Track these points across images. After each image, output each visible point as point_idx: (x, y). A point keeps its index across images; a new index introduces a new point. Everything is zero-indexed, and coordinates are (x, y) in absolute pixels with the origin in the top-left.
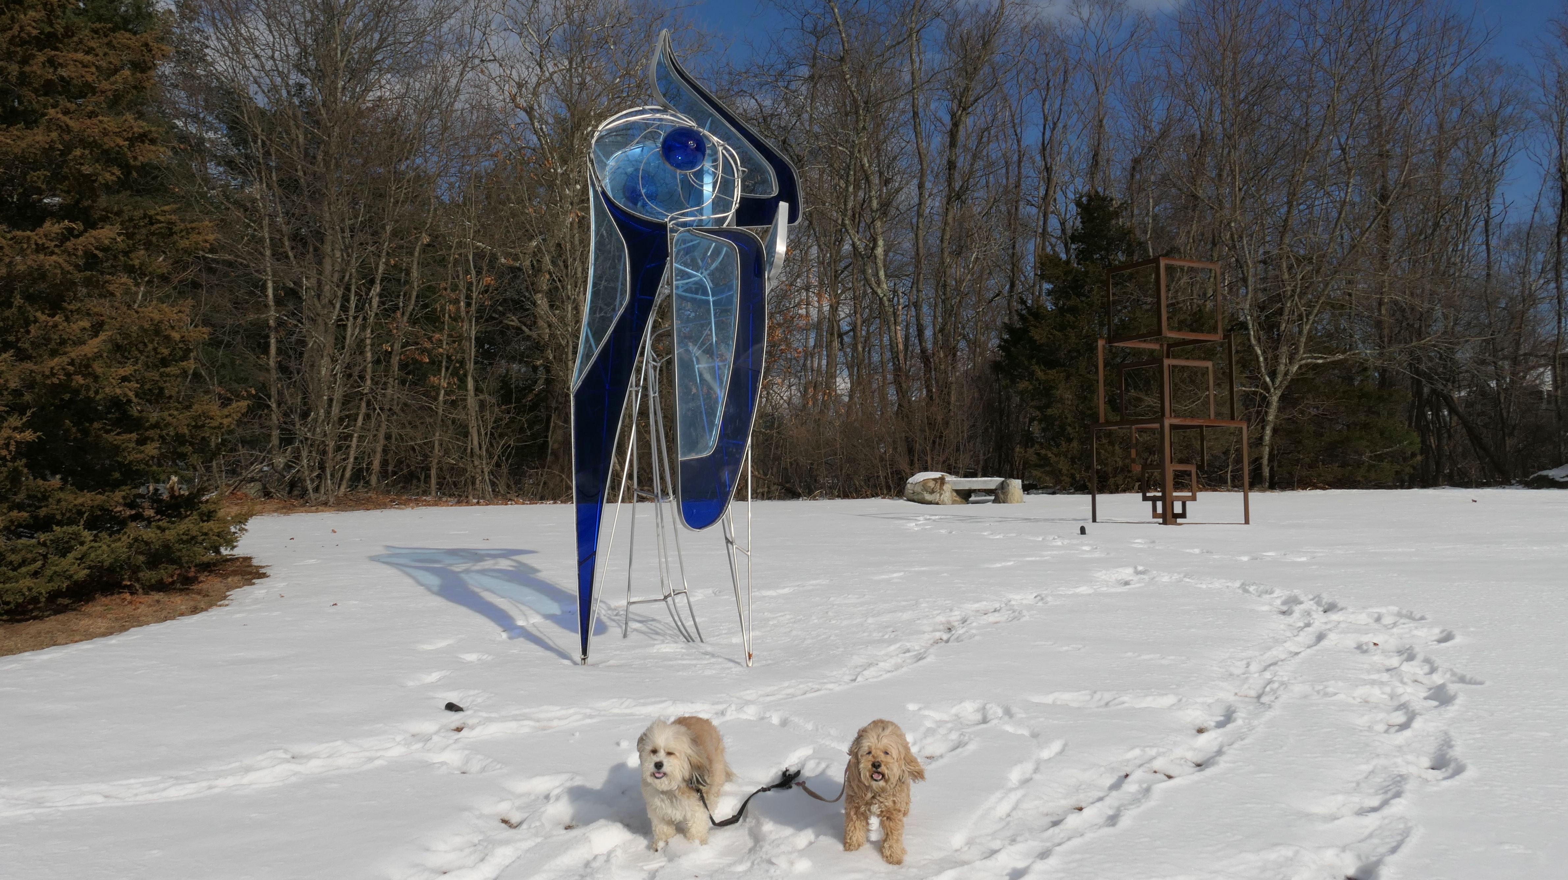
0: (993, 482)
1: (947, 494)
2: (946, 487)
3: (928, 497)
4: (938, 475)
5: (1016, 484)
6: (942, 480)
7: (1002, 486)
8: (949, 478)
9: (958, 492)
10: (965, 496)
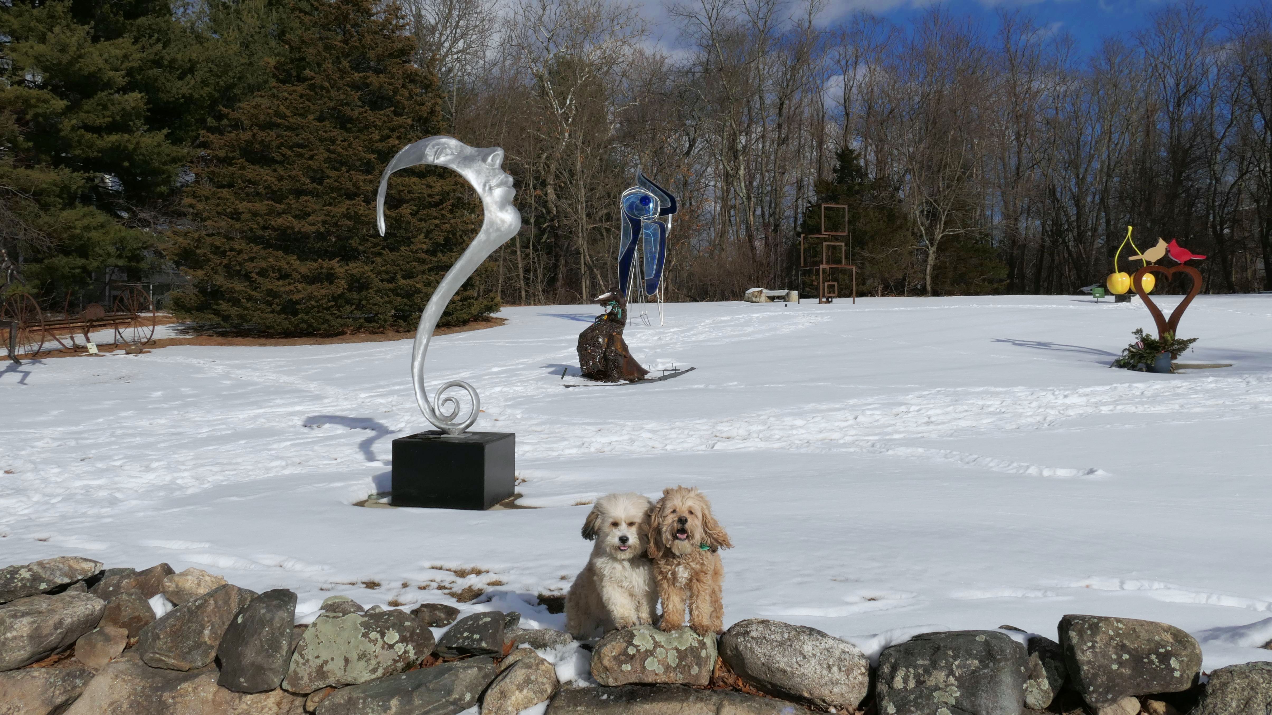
0: (783, 293)
1: (763, 298)
2: (763, 295)
3: (754, 299)
4: (759, 289)
5: (795, 294)
6: (761, 292)
7: (788, 294)
8: (765, 291)
9: (769, 297)
10: (772, 299)
